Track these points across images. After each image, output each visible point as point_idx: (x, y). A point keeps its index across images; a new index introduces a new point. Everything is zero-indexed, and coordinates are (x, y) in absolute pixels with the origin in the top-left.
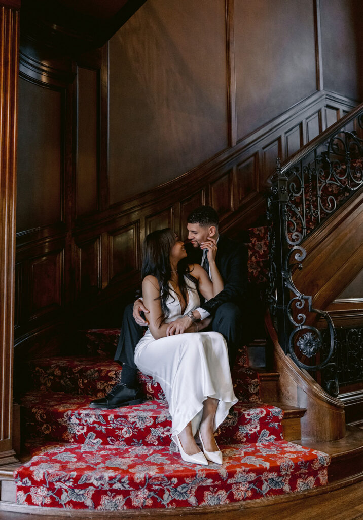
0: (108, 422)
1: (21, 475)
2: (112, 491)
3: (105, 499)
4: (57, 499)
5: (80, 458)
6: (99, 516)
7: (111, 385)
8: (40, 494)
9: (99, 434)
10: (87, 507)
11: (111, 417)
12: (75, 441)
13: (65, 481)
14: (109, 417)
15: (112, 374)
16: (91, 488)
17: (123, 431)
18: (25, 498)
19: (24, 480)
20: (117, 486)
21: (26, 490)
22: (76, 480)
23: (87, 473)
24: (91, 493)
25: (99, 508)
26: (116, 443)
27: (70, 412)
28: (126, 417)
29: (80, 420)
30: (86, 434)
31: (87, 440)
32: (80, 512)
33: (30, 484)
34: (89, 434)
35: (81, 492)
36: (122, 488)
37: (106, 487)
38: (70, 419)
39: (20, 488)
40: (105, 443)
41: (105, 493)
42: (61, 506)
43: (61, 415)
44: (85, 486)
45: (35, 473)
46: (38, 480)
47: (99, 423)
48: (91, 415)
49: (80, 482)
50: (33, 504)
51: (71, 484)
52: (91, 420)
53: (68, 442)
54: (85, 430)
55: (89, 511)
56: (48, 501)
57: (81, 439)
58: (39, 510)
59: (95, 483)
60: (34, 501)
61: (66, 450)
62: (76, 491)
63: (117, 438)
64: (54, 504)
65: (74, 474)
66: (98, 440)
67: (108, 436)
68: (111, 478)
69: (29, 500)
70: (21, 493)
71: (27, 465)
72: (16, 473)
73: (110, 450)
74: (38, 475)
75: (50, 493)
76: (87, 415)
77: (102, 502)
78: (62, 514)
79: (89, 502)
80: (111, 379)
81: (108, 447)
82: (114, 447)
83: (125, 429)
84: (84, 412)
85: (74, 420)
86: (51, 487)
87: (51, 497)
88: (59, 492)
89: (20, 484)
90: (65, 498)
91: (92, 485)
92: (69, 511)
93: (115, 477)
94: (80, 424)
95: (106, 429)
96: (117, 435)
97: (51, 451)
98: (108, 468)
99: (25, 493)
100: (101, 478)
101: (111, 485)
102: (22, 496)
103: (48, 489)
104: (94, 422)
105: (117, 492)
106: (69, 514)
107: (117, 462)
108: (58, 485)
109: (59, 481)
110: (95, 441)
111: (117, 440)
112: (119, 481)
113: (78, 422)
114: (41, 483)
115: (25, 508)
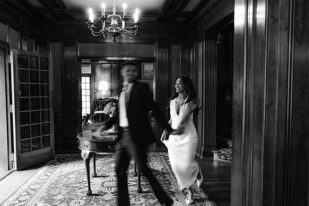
1: (219, 152)
8: (223, 157)
12: (230, 148)
21: (220, 156)
27: (229, 141)
33: (220, 155)
38: (229, 143)
39: (218, 155)
43: (227, 141)
53: (228, 148)
56: (224, 159)
58: (222, 160)
64: (226, 159)
69: (220, 158)
70: (218, 156)
71: (219, 151)
72: (217, 152)
74: (222, 152)
86: (225, 156)
88: (227, 157)
89: (218, 154)
97: (224, 149)
108: (227, 156)
109: (227, 155)
113: (231, 144)
114: (223, 155)
115: (219, 160)
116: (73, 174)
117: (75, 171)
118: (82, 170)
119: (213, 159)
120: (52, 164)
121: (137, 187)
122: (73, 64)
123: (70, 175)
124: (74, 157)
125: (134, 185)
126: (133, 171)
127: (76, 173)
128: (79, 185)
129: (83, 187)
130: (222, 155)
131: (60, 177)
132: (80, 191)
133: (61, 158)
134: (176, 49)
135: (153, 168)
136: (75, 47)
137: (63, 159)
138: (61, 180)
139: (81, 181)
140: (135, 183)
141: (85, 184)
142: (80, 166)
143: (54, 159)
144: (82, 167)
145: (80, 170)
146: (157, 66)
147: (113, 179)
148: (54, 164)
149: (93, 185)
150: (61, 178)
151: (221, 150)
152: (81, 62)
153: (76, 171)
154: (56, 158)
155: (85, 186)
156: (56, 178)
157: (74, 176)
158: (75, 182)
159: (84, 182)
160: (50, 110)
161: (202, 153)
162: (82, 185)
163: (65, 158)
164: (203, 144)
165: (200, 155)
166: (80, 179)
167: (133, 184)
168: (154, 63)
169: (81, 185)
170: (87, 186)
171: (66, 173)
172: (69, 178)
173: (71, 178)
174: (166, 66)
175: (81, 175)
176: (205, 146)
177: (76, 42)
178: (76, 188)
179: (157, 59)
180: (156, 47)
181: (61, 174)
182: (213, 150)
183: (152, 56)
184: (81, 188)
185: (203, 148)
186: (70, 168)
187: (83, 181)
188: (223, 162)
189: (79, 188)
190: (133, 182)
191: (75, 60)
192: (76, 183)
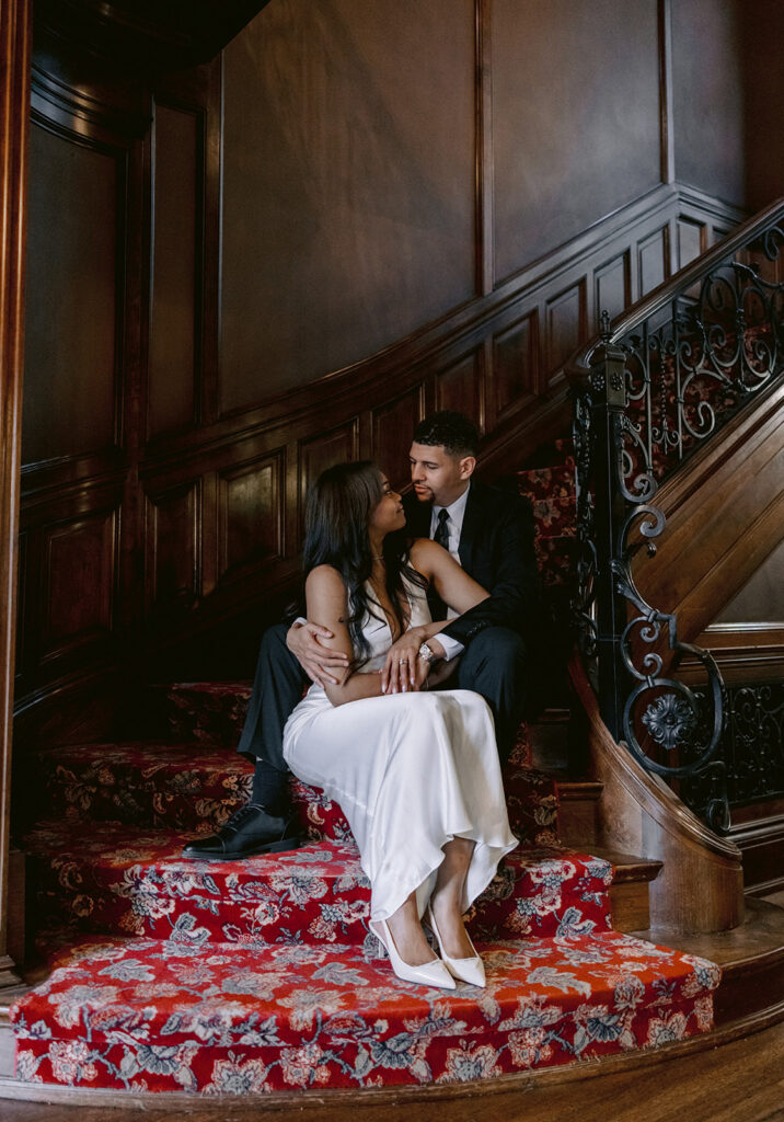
0: (225, 891)
1: (28, 1015)
2: (238, 1049)
3: (221, 1069)
4: (111, 1069)
5: (162, 974)
6: (208, 1108)
7: (228, 807)
8: (72, 1058)
9: (204, 919)
10: (179, 1087)
11: (232, 879)
12: (149, 933)
13: (131, 1029)
14: (228, 881)
15: (230, 782)
16: (191, 1043)
17: (258, 911)
18: (36, 1067)
19: (35, 1026)
20: (252, 1038)
21: (39, 1047)
22: (156, 1025)
23: (182, 1009)
24: (191, 1055)
25: (208, 1088)
26: (243, 937)
27: (138, 869)
28: (265, 880)
29: (160, 886)
30: (174, 917)
31: (175, 932)
32: (165, 1097)
33: (48, 1034)
34: (181, 918)
35: (168, 1053)
36: (262, 1043)
37: (226, 1041)
38: (138, 884)
39: (24, 1045)
40: (218, 937)
41: (222, 1054)
42: (120, 1084)
43: (118, 875)
44: (176, 1039)
45: (61, 1009)
46: (68, 1026)
47: (205, 894)
48: (185, 874)
49: (164, 1031)
50: (55, 1081)
51: (145, 1035)
52: (185, 887)
53: (132, 935)
54: (172, 909)
55: (186, 1097)
56: (90, 1073)
57: (161, 929)
58: (68, 1094)
59: (200, 1032)
60: (57, 1073)
61: (130, 955)
62: (156, 1049)
63: (245, 926)
64: (105, 1079)
65: (152, 1011)
66: (201, 930)
67: (223, 921)
68: (237, 1022)
69: (46, 1072)
70: (28, 1055)
71: (41, 990)
72: (16, 1009)
73: (228, 953)
74: (68, 1011)
75: (96, 1054)
76: (178, 875)
77: (215, 1076)
78: (123, 1102)
79: (185, 1076)
80: (227, 793)
81: (224, 946)
82: (238, 947)
83: (263, 906)
84: (170, 868)
85: (147, 886)
86: (98, 1042)
87: (98, 1064)
88: (117, 1054)
89: (24, 1034)
90: (129, 1067)
91: (193, 1036)
92: (137, 1096)
93: (246, 1019)
94: (159, 896)
95: (221, 907)
96: (245, 920)
97: (95, 956)
98: (229, 997)
99: (37, 1055)
100: (214, 1021)
101: (236, 1037)
102: (30, 1061)
103: (91, 1047)
104: (194, 891)
105: (251, 1052)
106: (138, 1103)
107: (248, 981)
108: (113, 1038)
109: (118, 1027)
110: (194, 934)
111: (245, 931)
112: (257, 1027)
113: (155, 890)
114: (78, 1032)
115: (37, 1090)
130: (63, 1035)
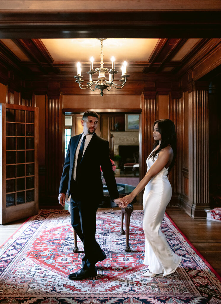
1: (212, 212)
21: (214, 215)
33: (214, 214)
39: (212, 215)
56: (219, 219)
58: (217, 221)
60: (216, 218)
69: (214, 218)
70: (212, 216)
71: (213, 210)
74: (217, 212)
75: (220, 217)
89: (212, 214)
97: (219, 208)
102: (212, 217)
103: (219, 216)
114: (217, 214)
115: (213, 220)
116: (58, 230)
117: (59, 227)
118: (66, 226)
119: (206, 219)
120: (36, 219)
121: (125, 245)
122: (57, 116)
123: (55, 231)
124: (57, 213)
125: (122, 244)
126: (119, 229)
127: (60, 229)
128: (64, 241)
129: (69, 244)
130: (216, 214)
131: (45, 232)
132: (66, 247)
133: (44, 213)
134: (163, 99)
135: (140, 226)
136: (60, 99)
137: (46, 214)
138: (46, 236)
139: (66, 238)
140: (122, 242)
141: (70, 240)
142: (64, 222)
143: (37, 214)
144: (67, 224)
145: (65, 226)
146: (144, 118)
147: (99, 236)
148: (37, 220)
149: (79, 242)
150: (46, 234)
151: (215, 209)
152: (65, 115)
153: (61, 227)
154: (39, 213)
155: (71, 243)
156: (41, 234)
157: (59, 232)
158: (60, 238)
159: (70, 239)
160: (35, 164)
161: (193, 212)
162: (68, 242)
163: (48, 214)
164: (195, 202)
165: (192, 214)
166: (65, 236)
167: (120, 243)
168: (140, 115)
169: (66, 241)
170: (73, 243)
171: (51, 229)
172: (54, 234)
173: (56, 234)
174: (153, 118)
175: (66, 231)
176: (197, 205)
177: (61, 94)
178: (62, 244)
179: (143, 110)
180: (142, 98)
181: (45, 230)
182: (206, 209)
183: (138, 107)
184: (67, 245)
185: (194, 207)
186: (54, 224)
187: (68, 238)
188: (218, 223)
189: (65, 244)
190: (120, 241)
191: (59, 112)
192: (62, 239)
